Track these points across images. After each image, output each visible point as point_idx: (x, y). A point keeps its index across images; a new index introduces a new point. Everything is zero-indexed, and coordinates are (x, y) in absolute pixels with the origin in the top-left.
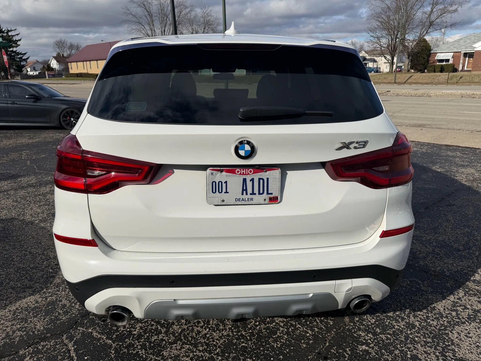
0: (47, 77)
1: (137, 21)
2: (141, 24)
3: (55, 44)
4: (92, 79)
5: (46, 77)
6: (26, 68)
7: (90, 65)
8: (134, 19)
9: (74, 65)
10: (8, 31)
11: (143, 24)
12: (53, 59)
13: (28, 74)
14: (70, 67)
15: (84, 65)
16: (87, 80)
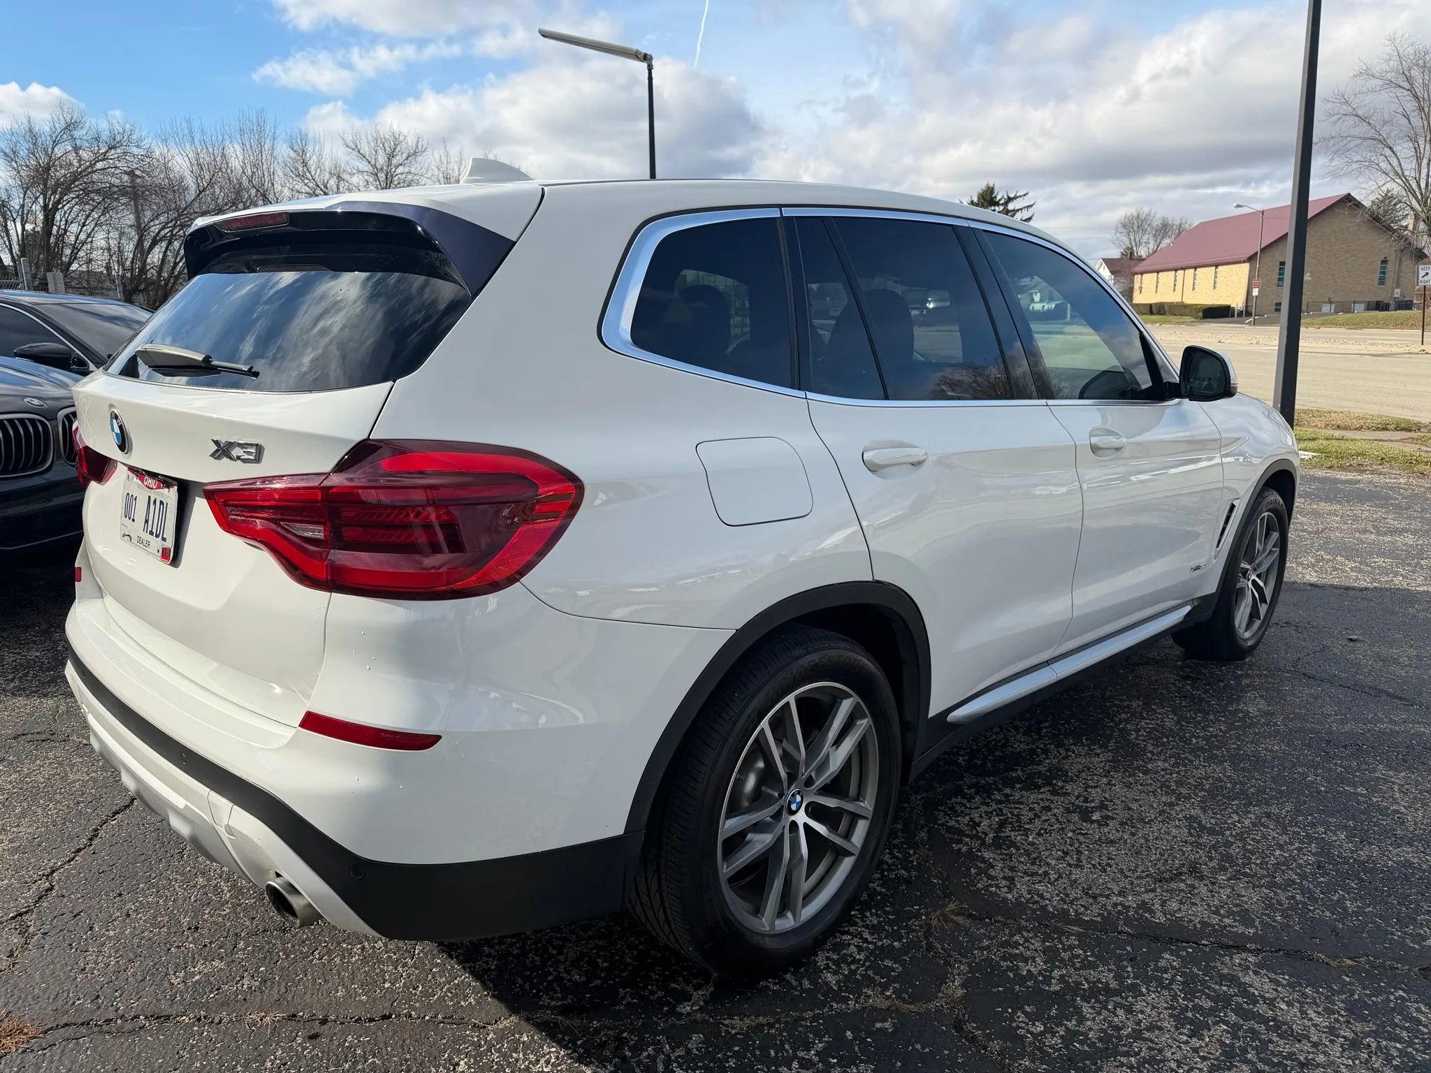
0: (1069, 316)
1: (1372, 133)
2: (1383, 142)
3: (1120, 225)
4: (1187, 319)
5: (1066, 318)
6: (1032, 294)
7: (1195, 279)
8: (1363, 130)
9: (1149, 279)
10: (1010, 199)
11: (1390, 142)
12: (1104, 264)
13: (1031, 308)
14: (1136, 286)
15: (1175, 281)
16: (1170, 323)
